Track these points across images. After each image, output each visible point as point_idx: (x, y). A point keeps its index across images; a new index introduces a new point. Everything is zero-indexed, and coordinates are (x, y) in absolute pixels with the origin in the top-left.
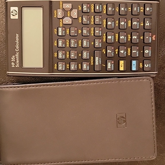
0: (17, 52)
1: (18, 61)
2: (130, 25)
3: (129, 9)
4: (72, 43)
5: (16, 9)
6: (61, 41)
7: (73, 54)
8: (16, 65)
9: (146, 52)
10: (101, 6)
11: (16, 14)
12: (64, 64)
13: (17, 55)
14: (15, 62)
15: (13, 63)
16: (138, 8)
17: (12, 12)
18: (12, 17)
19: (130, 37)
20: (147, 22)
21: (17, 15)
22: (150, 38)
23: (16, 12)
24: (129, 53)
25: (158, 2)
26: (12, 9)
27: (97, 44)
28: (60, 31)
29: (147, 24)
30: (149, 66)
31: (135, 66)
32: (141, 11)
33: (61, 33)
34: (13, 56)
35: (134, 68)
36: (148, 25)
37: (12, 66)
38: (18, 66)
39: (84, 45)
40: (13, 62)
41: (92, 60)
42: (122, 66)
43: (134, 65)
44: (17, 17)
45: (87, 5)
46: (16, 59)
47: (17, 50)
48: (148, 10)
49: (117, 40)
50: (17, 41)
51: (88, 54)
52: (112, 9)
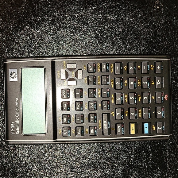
0: (18, 117)
1: (18, 128)
2: (139, 84)
3: (139, 67)
4: (78, 105)
6: (65, 105)
7: (79, 118)
8: (16, 132)
9: (159, 113)
10: (107, 65)
12: (69, 129)
13: (17, 122)
15: (12, 130)
16: (148, 66)
17: (11, 74)
18: (11, 80)
19: (140, 98)
20: (159, 81)
21: (17, 77)
22: (162, 98)
23: (16, 74)
24: (140, 115)
25: (169, 59)
27: (105, 107)
28: (65, 93)
29: (159, 83)
30: (162, 128)
31: (147, 129)
32: (151, 69)
33: (65, 95)
34: (13, 123)
35: (146, 132)
36: (160, 84)
37: (12, 133)
38: (18, 133)
39: (91, 108)
40: (13, 128)
41: (100, 124)
42: (133, 130)
43: (146, 127)
45: (93, 64)
46: (15, 125)
47: (17, 115)
48: (158, 68)
49: (126, 101)
50: (17, 106)
51: (95, 117)
52: (120, 68)
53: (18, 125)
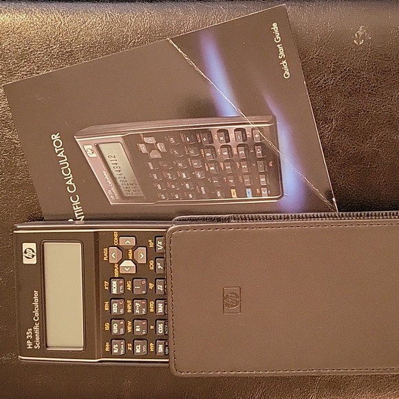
0: (37, 322)
1: (37, 339)
4: (138, 307)
5: (33, 246)
6: (116, 305)
7: (139, 327)
8: (34, 344)
11: (33, 256)
12: (122, 343)
14: (33, 340)
15: (28, 342)
17: (26, 252)
18: (26, 261)
21: (35, 257)
23: (33, 252)
26: (25, 246)
28: (115, 286)
33: (116, 289)
34: (29, 330)
38: (38, 346)
39: (159, 312)
40: (29, 339)
44: (34, 261)
46: (34, 334)
47: (36, 318)
50: (36, 304)
53: (37, 332)
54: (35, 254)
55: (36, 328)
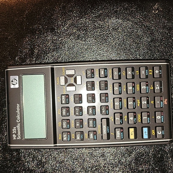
0: (19, 123)
1: (19, 133)
2: (138, 89)
3: (137, 72)
4: (77, 111)
6: (65, 110)
7: (78, 123)
8: (17, 137)
9: (158, 117)
10: (106, 70)
11: (17, 83)
12: (69, 134)
13: (18, 127)
14: (16, 134)
15: (14, 136)
16: (147, 71)
17: (12, 81)
19: (139, 102)
20: (157, 85)
21: (18, 84)
22: (161, 102)
24: (139, 120)
25: (168, 64)
26: (12, 78)
27: (104, 112)
28: (64, 99)
29: (157, 88)
30: (162, 132)
31: (147, 134)
32: (150, 73)
33: (64, 101)
34: (14, 128)
35: (146, 136)
36: (159, 88)
37: (14, 138)
38: (19, 138)
39: (90, 113)
40: (14, 134)
41: (99, 129)
42: (132, 135)
43: (145, 132)
45: (91, 70)
46: (17, 131)
47: (18, 121)
48: (157, 73)
49: (125, 106)
50: (18, 112)
51: (94, 122)
52: (119, 74)
53: (19, 129)
54: (18, 82)
55: (18, 126)
